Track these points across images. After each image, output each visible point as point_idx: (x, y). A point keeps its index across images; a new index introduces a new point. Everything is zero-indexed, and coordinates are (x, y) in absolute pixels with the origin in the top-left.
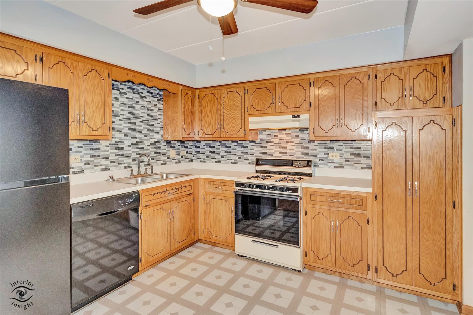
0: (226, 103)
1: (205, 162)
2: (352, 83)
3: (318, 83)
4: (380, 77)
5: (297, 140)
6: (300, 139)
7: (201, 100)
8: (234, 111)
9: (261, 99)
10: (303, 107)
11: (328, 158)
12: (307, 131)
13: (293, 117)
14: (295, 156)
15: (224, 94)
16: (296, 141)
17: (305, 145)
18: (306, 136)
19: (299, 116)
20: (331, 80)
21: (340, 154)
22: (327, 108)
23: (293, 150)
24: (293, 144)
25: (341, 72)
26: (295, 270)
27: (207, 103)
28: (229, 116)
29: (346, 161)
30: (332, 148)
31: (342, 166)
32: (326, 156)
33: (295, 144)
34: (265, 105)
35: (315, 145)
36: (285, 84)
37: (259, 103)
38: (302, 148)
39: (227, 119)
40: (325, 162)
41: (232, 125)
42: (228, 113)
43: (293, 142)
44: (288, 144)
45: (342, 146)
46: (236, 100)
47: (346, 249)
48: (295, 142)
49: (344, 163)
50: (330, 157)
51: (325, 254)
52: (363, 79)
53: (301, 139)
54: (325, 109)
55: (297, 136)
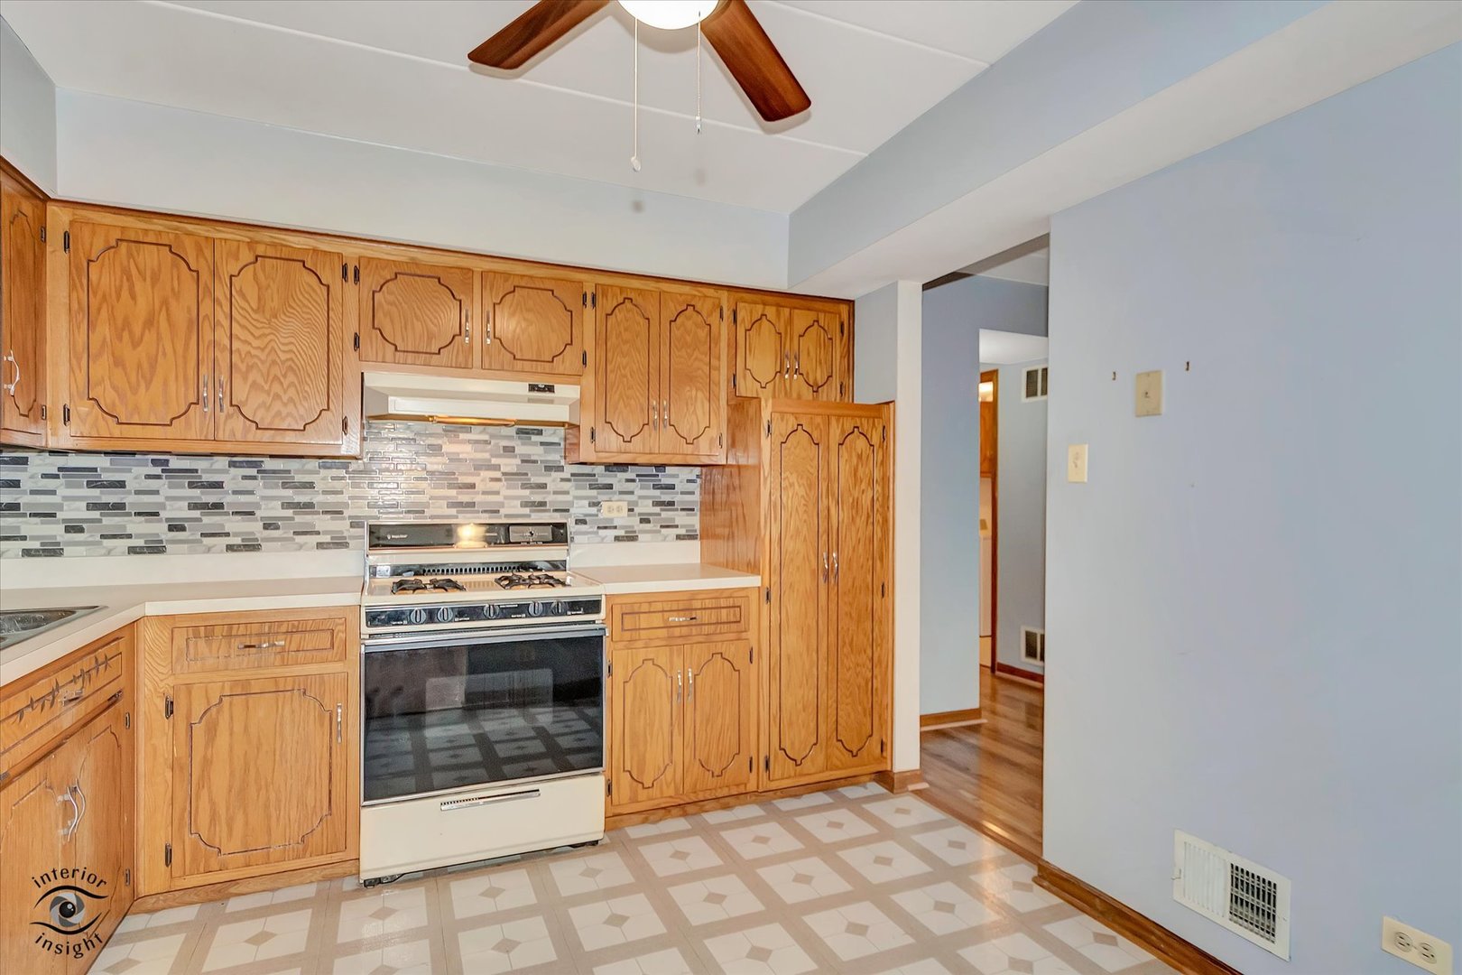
0: (247, 301)
1: (163, 552)
2: (689, 318)
3: (607, 299)
4: (744, 319)
5: (510, 464)
6: (518, 461)
7: (89, 261)
8: (293, 340)
9: (418, 312)
10: (563, 362)
11: (600, 515)
12: (538, 437)
13: (533, 388)
14: (503, 511)
15: (237, 259)
16: (506, 465)
17: (535, 480)
18: (536, 452)
19: (550, 389)
20: (638, 300)
21: (629, 503)
22: (629, 376)
23: (497, 493)
24: (497, 474)
25: (665, 286)
26: (583, 845)
27: (129, 278)
28: (263, 357)
29: (642, 521)
30: (610, 487)
31: (633, 537)
32: (594, 510)
33: (504, 474)
34: (431, 337)
35: (562, 480)
36: (506, 280)
37: (409, 327)
38: (524, 486)
39: (250, 368)
40: (591, 527)
41: (281, 393)
42: (256, 343)
43: (497, 468)
44: (479, 475)
45: (633, 481)
46: (301, 297)
47: (707, 737)
48: (503, 469)
49: (639, 527)
50: (605, 513)
51: (659, 769)
52: (710, 315)
53: (523, 461)
54: (625, 376)
55: (509, 450)
